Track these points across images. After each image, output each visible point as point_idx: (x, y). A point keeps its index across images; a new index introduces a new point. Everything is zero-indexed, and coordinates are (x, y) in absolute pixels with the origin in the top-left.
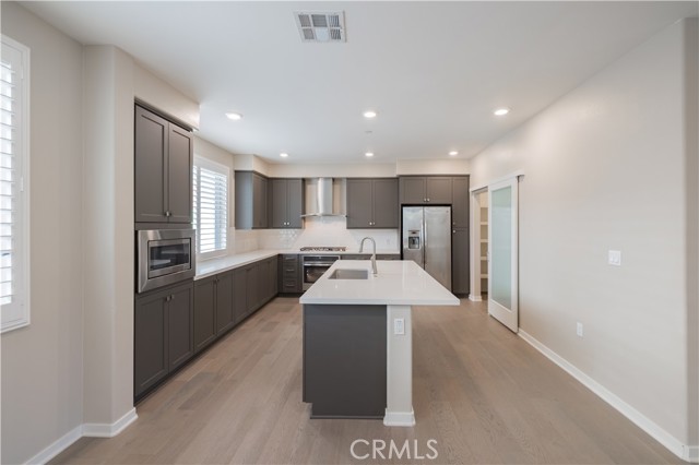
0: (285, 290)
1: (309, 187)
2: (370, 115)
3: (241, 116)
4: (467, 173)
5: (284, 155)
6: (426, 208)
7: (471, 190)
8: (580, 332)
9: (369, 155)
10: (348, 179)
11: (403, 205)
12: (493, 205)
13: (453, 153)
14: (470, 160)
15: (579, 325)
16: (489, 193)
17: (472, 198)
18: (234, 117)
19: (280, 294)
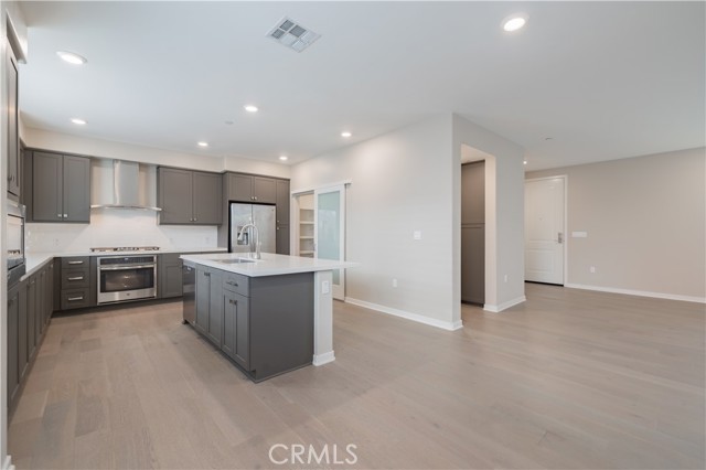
0: (65, 306)
1: (95, 169)
2: (251, 109)
3: (85, 61)
4: (287, 177)
5: (79, 122)
6: (254, 206)
7: (292, 192)
8: (395, 285)
9: (203, 144)
10: (158, 167)
11: (231, 202)
12: (320, 208)
13: (283, 158)
14: (290, 166)
15: (395, 281)
16: (316, 195)
17: (293, 201)
18: (73, 60)
19: (60, 311)
